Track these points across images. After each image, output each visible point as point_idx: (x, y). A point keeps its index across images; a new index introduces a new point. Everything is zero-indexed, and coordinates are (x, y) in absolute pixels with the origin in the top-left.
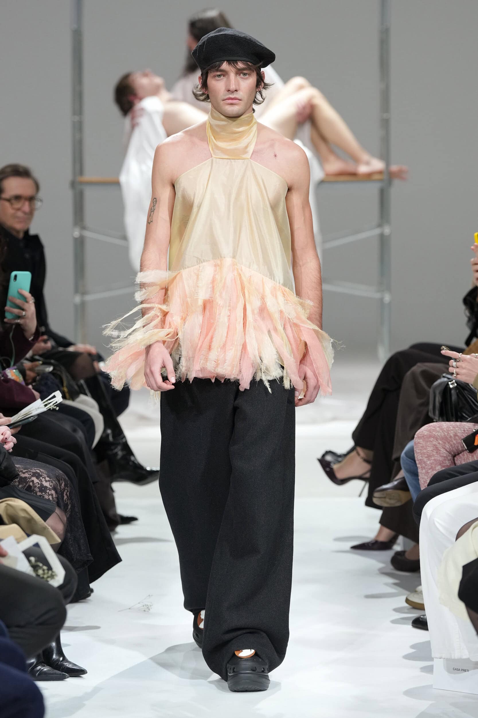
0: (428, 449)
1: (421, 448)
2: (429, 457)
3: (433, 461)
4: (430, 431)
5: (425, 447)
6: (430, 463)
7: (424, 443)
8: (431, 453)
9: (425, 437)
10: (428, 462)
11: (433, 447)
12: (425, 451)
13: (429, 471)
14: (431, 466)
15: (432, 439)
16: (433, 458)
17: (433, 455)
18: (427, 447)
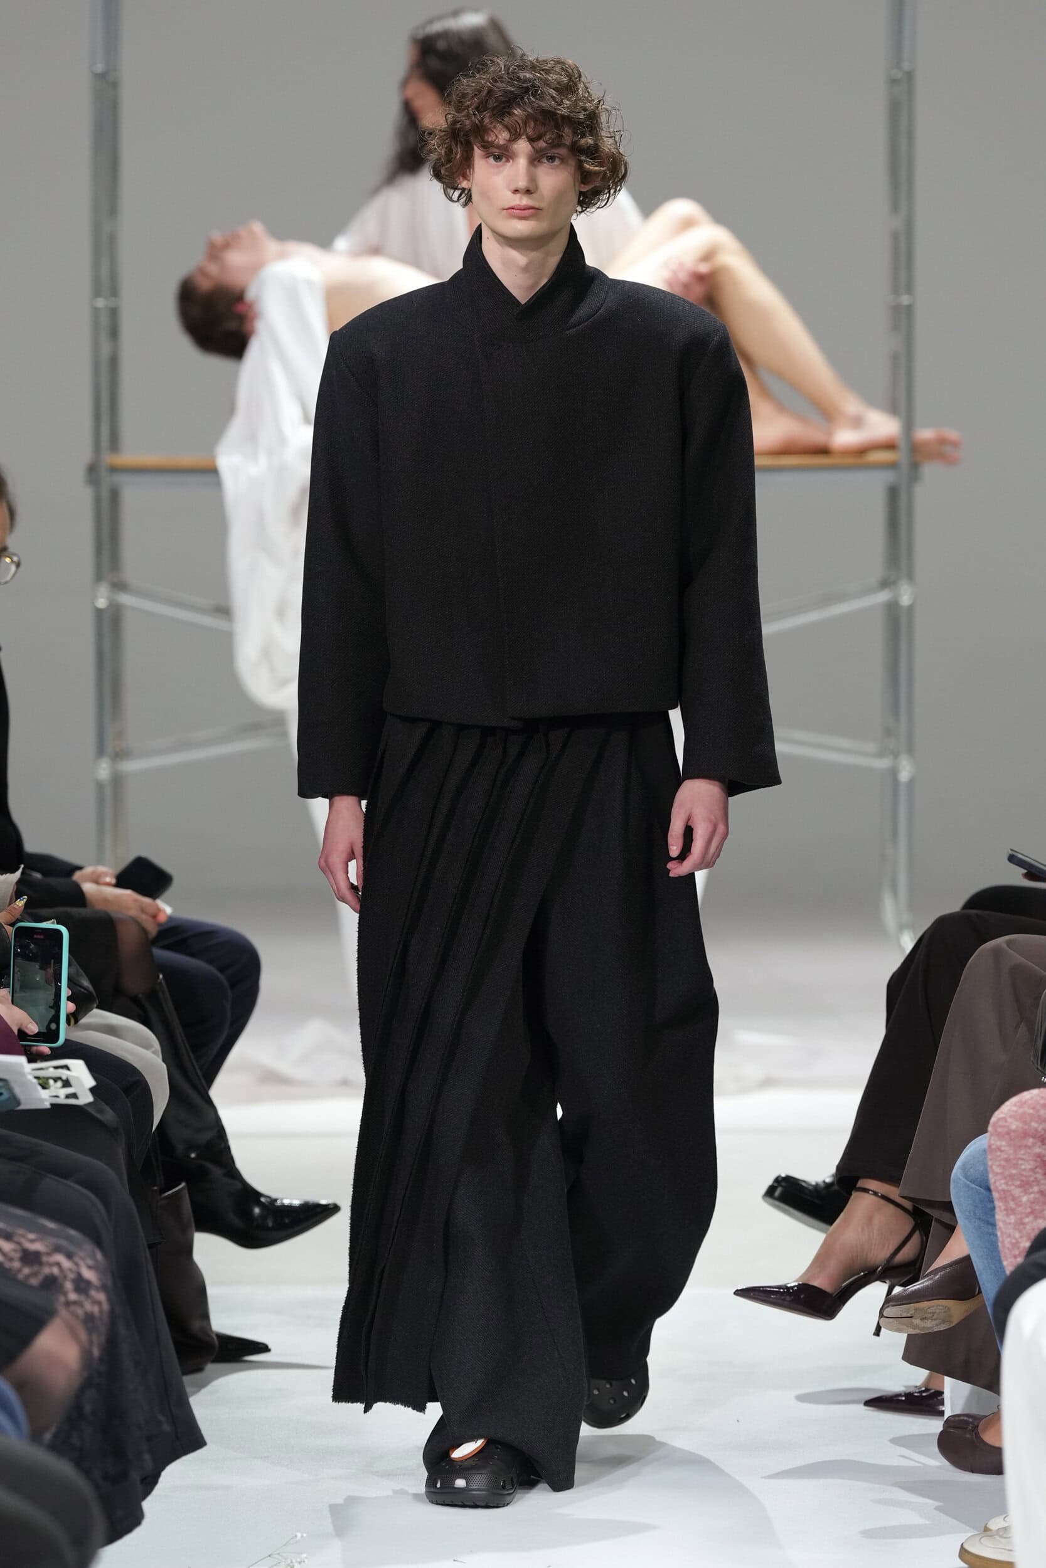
0: (1023, 1167)
1: (1003, 1163)
2: (1025, 1185)
3: (1037, 1196)
4: (1022, 1118)
5: (1014, 1162)
6: (1028, 1201)
7: (1011, 1152)
8: (1031, 1176)
9: (1012, 1134)
10: (1025, 1199)
11: (1036, 1161)
12: (1014, 1172)
13: (1026, 1220)
14: (1030, 1207)
15: (1031, 1140)
16: (1036, 1189)
17: (1037, 1181)
18: (1020, 1162)
